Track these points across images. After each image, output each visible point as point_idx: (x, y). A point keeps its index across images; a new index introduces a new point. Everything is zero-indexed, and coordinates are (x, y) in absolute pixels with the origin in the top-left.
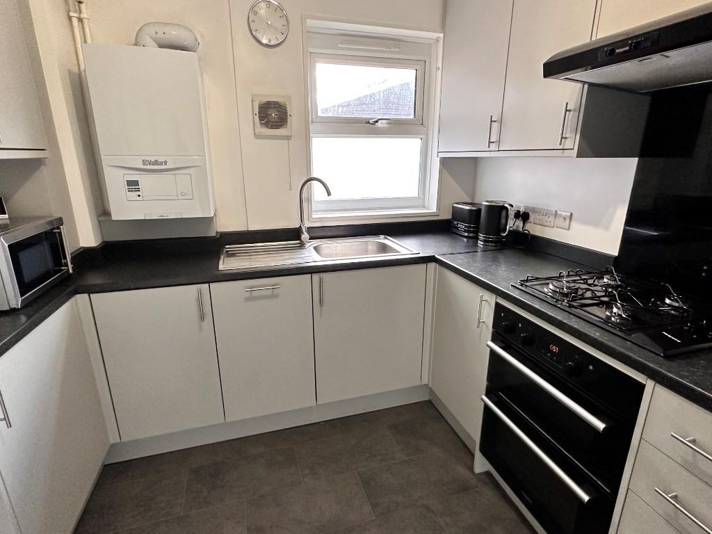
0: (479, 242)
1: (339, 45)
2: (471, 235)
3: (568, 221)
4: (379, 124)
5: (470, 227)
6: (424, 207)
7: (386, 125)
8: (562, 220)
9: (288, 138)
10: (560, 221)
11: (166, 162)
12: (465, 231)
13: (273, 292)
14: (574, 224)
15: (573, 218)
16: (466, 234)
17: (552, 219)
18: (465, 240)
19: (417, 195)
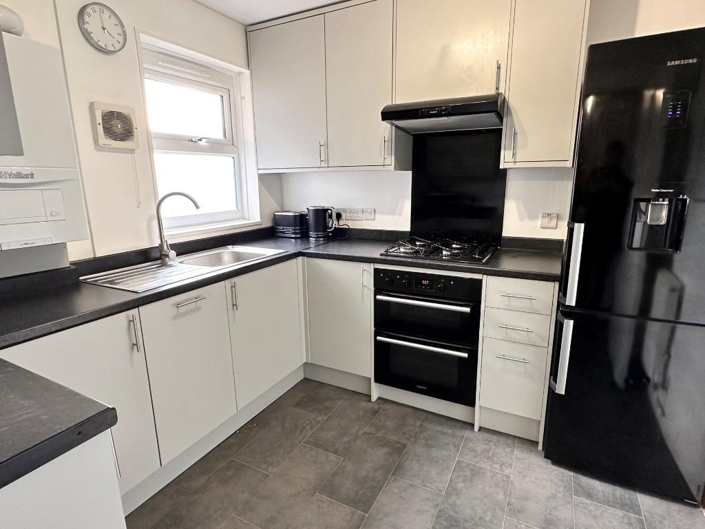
0: (311, 239)
1: (160, 63)
2: (298, 236)
3: (373, 214)
4: (203, 143)
5: (297, 230)
6: (244, 218)
7: (206, 144)
8: (368, 214)
9: (132, 151)
10: (367, 215)
11: (32, 175)
12: (293, 233)
13: (196, 304)
14: (377, 216)
15: (376, 211)
16: (294, 236)
17: (360, 214)
18: (293, 240)
19: (235, 209)
